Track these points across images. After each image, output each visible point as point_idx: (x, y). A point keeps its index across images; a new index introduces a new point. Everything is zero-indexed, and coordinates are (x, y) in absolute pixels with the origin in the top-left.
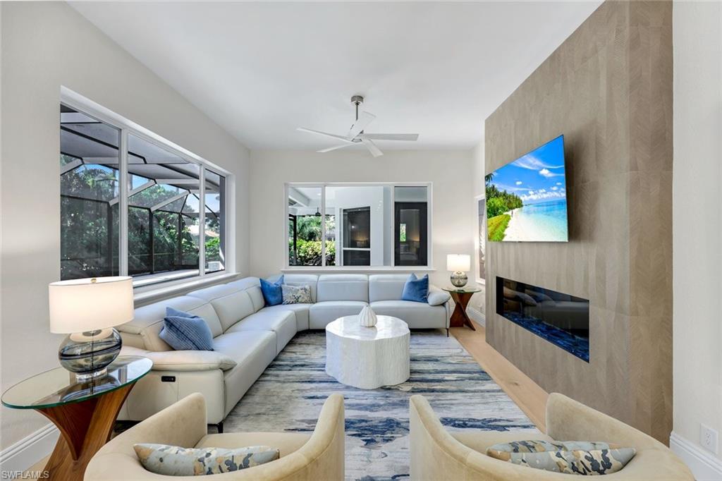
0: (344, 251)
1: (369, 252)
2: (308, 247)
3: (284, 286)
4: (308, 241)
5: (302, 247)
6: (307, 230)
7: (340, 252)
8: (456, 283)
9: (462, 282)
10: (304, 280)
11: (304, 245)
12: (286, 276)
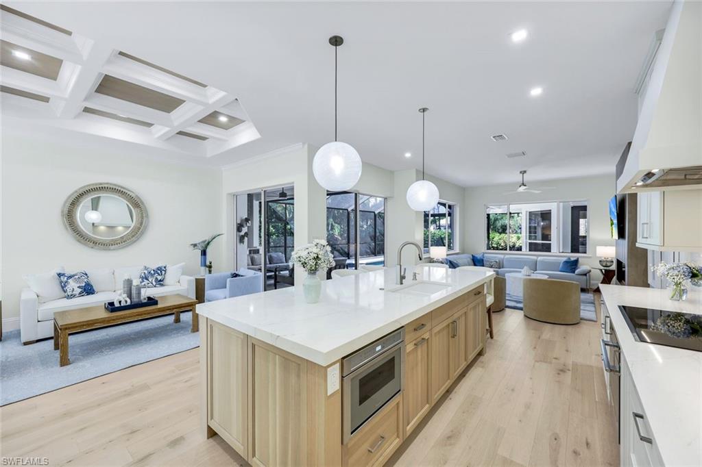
0: (530, 243)
1: (550, 244)
2: (500, 239)
3: (485, 259)
4: (500, 233)
5: (494, 239)
6: (499, 224)
7: (526, 244)
8: (604, 265)
9: (609, 264)
10: (495, 257)
11: (496, 237)
12: (485, 255)
